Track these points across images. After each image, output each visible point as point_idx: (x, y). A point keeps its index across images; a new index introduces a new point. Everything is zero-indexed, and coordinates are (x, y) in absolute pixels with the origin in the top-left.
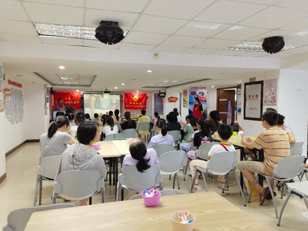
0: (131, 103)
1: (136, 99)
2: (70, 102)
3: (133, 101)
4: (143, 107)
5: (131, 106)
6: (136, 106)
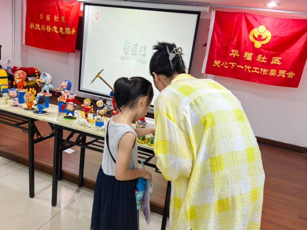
1: (259, 38)
4: (285, 75)
5: (232, 64)
6: (254, 68)
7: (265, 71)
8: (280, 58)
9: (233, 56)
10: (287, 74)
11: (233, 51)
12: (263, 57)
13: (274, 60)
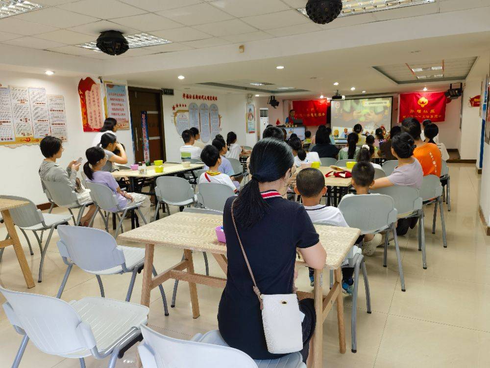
0: (412, 111)
1: (423, 103)
2: (314, 115)
4: (438, 117)
6: (423, 116)
8: (434, 110)
12: (426, 110)
13: (431, 111)
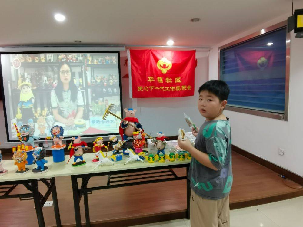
1: (164, 67)
3: (157, 73)
4: (186, 88)
5: (150, 88)
6: (166, 88)
7: (173, 88)
8: (180, 78)
9: (150, 81)
10: (187, 87)
11: (149, 78)
12: (169, 79)
13: (176, 80)
